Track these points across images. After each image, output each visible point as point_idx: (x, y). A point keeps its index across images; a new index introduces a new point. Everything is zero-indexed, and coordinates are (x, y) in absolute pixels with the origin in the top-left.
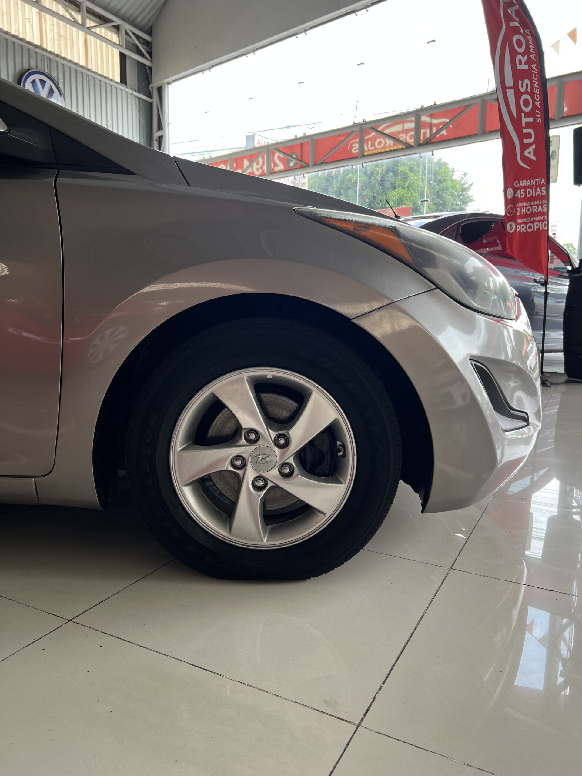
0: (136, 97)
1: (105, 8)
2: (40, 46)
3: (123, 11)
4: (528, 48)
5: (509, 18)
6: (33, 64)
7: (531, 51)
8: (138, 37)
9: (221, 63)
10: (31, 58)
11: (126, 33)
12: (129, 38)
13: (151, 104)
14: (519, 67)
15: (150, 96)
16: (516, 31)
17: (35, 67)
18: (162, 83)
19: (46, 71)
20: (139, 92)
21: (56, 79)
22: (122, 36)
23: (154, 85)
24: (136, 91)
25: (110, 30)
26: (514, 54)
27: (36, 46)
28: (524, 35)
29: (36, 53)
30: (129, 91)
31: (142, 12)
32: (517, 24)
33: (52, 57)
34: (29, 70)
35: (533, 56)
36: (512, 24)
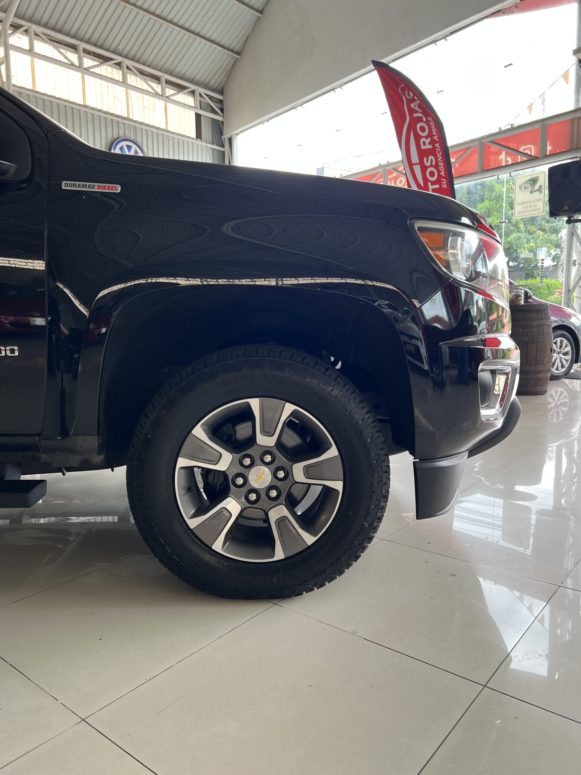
0: (210, 148)
1: (181, 78)
2: (127, 118)
3: (198, 78)
4: (430, 131)
5: (412, 111)
6: (121, 134)
7: (434, 133)
8: (211, 98)
9: (277, 115)
10: (120, 129)
11: (200, 95)
12: (203, 100)
13: (224, 152)
14: (423, 147)
15: (223, 146)
16: (420, 120)
17: (123, 136)
18: (232, 135)
19: (133, 137)
20: (213, 144)
21: (140, 143)
22: (197, 99)
23: (226, 136)
24: (210, 143)
25: (187, 95)
26: (418, 138)
27: (124, 118)
28: (427, 122)
29: (124, 124)
30: (204, 144)
31: (214, 76)
32: (419, 115)
33: (137, 125)
34: (118, 138)
35: (436, 138)
36: (415, 115)
